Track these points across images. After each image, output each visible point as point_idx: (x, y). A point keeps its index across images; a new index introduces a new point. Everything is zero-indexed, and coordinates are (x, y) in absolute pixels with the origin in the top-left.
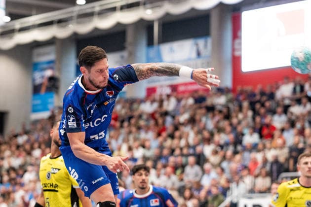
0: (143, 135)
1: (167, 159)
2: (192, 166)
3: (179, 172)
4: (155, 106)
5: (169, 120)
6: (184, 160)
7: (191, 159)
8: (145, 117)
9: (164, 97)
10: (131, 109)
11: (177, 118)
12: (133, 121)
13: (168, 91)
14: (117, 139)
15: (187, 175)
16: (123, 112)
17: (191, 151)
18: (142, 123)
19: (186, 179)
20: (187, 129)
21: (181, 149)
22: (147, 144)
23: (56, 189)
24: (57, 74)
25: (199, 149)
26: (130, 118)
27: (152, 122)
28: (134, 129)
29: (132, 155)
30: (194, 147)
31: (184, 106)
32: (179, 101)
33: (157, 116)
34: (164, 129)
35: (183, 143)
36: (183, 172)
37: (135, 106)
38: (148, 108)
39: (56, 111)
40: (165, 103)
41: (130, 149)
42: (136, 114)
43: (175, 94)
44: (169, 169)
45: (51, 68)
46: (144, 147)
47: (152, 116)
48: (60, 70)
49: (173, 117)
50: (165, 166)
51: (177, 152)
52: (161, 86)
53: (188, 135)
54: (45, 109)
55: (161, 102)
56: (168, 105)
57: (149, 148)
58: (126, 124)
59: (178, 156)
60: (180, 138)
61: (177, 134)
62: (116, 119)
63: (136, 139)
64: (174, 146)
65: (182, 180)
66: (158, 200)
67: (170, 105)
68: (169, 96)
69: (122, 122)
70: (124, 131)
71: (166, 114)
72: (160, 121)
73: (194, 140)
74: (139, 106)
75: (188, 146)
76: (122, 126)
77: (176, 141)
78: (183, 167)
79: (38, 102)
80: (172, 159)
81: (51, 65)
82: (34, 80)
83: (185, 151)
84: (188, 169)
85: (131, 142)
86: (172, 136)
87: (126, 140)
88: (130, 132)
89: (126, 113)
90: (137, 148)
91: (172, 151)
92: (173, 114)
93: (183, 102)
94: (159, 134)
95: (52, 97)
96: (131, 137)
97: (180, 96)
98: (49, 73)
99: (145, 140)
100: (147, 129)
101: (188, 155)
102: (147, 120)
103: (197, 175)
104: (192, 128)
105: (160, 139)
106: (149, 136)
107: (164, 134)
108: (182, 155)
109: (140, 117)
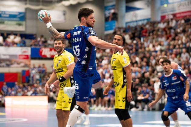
0: (160, 39)
1: (172, 50)
2: (184, 53)
3: (178, 56)
4: (166, 24)
5: (172, 31)
6: (180, 50)
7: (184, 50)
8: (160, 30)
9: (170, 20)
10: (154, 27)
11: (176, 30)
12: (155, 33)
13: (171, 17)
14: (147, 42)
15: (182, 58)
16: (150, 28)
17: (184, 46)
18: (159, 33)
19: (182, 60)
20: (181, 35)
21: (179, 45)
22: (162, 43)
23: (115, 68)
24: (116, 11)
25: (188, 45)
26: (153, 31)
27: (164, 33)
28: (155, 37)
29: (155, 49)
30: (185, 44)
31: (180, 24)
32: (177, 21)
33: (167, 29)
34: (170, 36)
35: (180, 42)
36: (180, 56)
37: (155, 25)
38: (162, 26)
39: (117, 30)
40: (170, 23)
41: (154, 46)
42: (156, 29)
43: (175, 18)
44: (173, 56)
45: (114, 9)
46: (160, 45)
47: (164, 29)
48: (118, 9)
49: (175, 30)
50: (171, 54)
51: (177, 47)
52: (168, 15)
53: (182, 38)
54: (111, 29)
55: (168, 23)
56: (172, 24)
57: (163, 46)
58: (151, 34)
59: (177, 49)
60: (178, 40)
61: (177, 38)
62: (146, 32)
63: (156, 42)
64: (175, 44)
65: (180, 60)
66: (176, 77)
67: (173, 24)
68: (172, 19)
69: (149, 33)
70: (150, 38)
71: (171, 28)
72: (168, 32)
73: (185, 40)
74: (157, 25)
75: (182, 43)
76: (149, 35)
77: (176, 42)
78: (180, 54)
79: (107, 25)
80: (174, 50)
81: (113, 7)
82: (105, 15)
83: (181, 46)
84: (183, 55)
85: (154, 43)
86: (174, 39)
87: (151, 42)
88: (153, 38)
89: (151, 29)
90: (157, 46)
91: (174, 47)
92: (174, 28)
93: (179, 22)
94: (168, 38)
95: (114, 23)
96: (154, 41)
97: (178, 19)
98: (112, 11)
99: (161, 42)
100: (162, 36)
101: (182, 48)
102: (162, 32)
103: (187, 58)
104: (184, 35)
105: (168, 41)
106: (163, 40)
107: (170, 38)
108: (179, 48)
109: (158, 30)
